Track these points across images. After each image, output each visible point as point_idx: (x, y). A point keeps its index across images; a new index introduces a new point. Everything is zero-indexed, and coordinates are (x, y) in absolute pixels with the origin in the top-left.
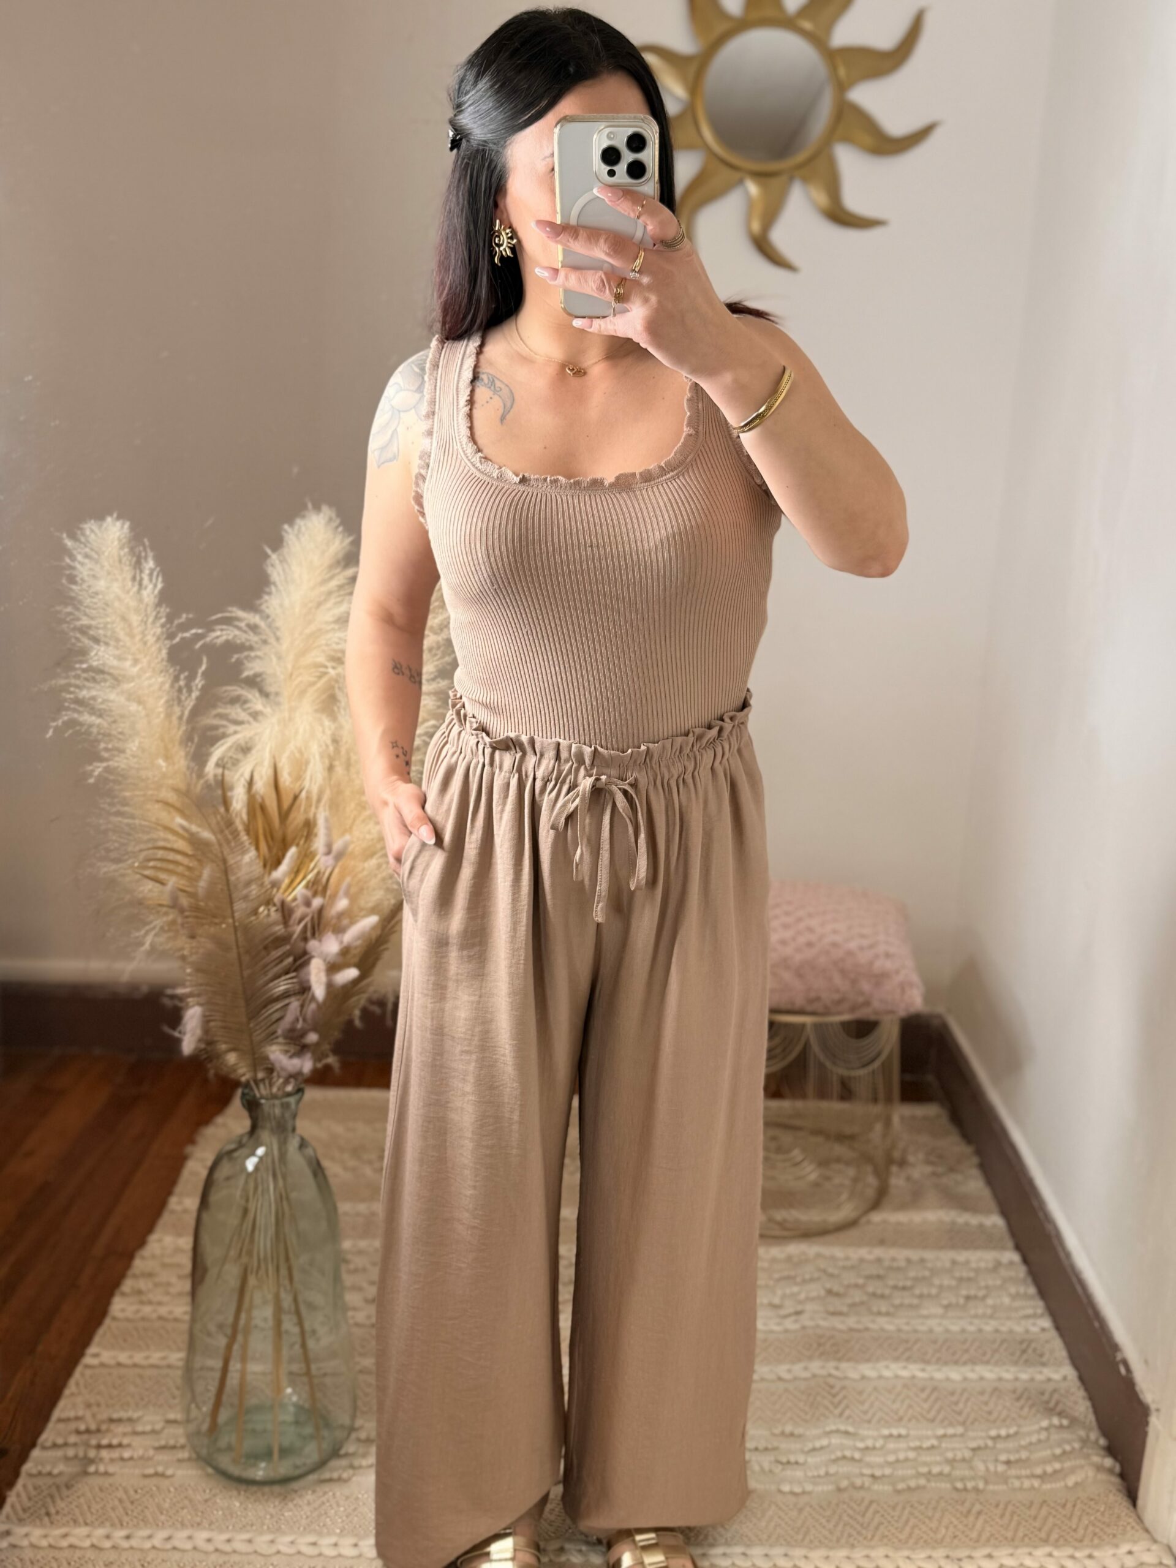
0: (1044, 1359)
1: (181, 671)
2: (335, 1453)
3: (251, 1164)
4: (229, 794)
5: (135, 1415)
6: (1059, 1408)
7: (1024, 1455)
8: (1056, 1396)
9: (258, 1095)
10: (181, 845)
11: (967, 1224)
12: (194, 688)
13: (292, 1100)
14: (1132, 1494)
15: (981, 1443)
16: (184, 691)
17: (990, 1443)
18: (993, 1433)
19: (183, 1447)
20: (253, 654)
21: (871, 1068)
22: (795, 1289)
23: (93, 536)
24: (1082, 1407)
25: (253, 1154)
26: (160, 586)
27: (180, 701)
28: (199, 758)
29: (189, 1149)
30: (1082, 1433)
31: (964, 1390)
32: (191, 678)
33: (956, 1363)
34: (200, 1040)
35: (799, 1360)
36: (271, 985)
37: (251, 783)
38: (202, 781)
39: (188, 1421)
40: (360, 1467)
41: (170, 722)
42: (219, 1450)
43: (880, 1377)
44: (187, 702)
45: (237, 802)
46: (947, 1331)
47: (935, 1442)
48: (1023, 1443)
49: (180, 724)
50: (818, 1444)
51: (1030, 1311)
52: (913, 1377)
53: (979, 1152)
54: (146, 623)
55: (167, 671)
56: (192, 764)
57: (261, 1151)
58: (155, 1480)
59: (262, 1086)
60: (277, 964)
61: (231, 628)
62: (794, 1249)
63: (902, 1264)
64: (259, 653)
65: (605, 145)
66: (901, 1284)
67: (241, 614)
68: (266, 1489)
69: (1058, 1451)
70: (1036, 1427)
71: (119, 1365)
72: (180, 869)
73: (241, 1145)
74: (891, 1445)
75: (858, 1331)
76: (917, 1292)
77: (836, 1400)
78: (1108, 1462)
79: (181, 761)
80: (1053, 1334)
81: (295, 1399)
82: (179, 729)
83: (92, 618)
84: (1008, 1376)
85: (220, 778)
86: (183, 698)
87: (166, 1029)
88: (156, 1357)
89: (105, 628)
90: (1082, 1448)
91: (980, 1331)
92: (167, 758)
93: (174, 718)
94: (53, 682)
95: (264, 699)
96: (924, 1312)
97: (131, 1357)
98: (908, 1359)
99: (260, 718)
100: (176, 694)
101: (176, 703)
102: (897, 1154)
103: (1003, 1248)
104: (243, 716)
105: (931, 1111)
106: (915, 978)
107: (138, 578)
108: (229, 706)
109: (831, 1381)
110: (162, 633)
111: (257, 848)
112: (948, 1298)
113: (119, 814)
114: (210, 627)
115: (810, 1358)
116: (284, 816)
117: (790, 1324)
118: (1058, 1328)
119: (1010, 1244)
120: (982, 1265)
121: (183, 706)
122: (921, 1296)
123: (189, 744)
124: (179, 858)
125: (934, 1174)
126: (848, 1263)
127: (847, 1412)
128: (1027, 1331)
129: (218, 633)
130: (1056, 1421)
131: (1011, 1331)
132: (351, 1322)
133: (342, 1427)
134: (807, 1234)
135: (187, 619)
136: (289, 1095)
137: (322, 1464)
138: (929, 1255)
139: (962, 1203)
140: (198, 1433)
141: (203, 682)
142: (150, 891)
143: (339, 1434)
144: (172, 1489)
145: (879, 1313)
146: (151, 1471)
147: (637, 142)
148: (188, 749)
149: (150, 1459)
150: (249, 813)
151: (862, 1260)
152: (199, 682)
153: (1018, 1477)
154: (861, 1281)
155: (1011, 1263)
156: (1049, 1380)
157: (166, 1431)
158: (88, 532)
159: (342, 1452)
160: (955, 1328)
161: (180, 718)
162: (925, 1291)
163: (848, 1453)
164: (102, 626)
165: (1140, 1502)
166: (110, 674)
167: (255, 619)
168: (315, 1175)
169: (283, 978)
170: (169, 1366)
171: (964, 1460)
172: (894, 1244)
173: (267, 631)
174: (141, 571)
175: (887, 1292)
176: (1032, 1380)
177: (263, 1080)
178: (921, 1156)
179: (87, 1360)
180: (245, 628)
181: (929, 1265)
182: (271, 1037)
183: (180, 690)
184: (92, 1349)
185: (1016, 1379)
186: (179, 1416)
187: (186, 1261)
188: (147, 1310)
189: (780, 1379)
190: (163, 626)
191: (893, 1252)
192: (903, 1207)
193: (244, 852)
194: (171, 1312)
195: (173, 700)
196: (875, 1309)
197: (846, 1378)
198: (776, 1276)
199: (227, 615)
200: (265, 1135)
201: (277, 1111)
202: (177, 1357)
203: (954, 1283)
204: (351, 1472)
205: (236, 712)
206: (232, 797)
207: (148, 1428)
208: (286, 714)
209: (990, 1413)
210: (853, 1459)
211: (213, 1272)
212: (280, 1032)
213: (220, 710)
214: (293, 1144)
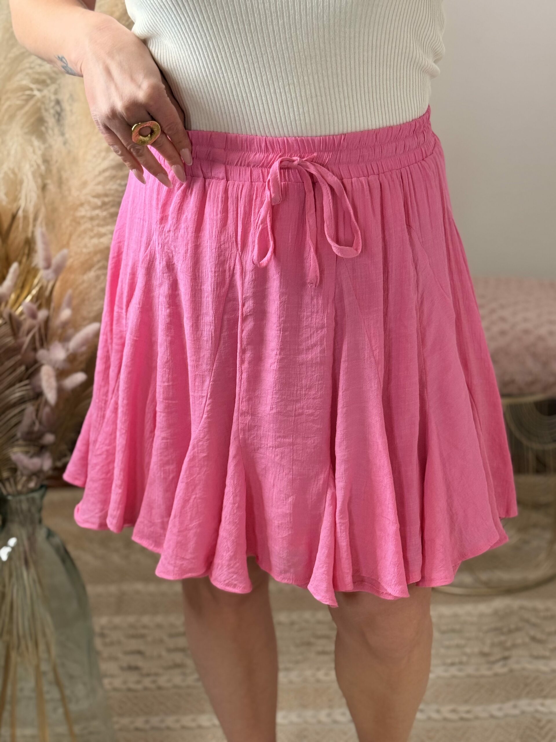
35: (508, 699)
36: (8, 391)
57: (12, 542)
60: (11, 373)
62: (500, 603)
77: (543, 732)
109: (538, 716)
115: (518, 697)
116: (5, 235)
117: (499, 668)
126: (549, 614)
132: (108, 687)
134: (511, 590)
136: (33, 491)
168: (63, 561)
169: (18, 385)
177: (8, 479)
182: (11, 440)
189: (492, 717)
197: (551, 713)
198: (485, 628)
200: (15, 527)
201: (25, 506)
212: (19, 435)
214: (41, 534)
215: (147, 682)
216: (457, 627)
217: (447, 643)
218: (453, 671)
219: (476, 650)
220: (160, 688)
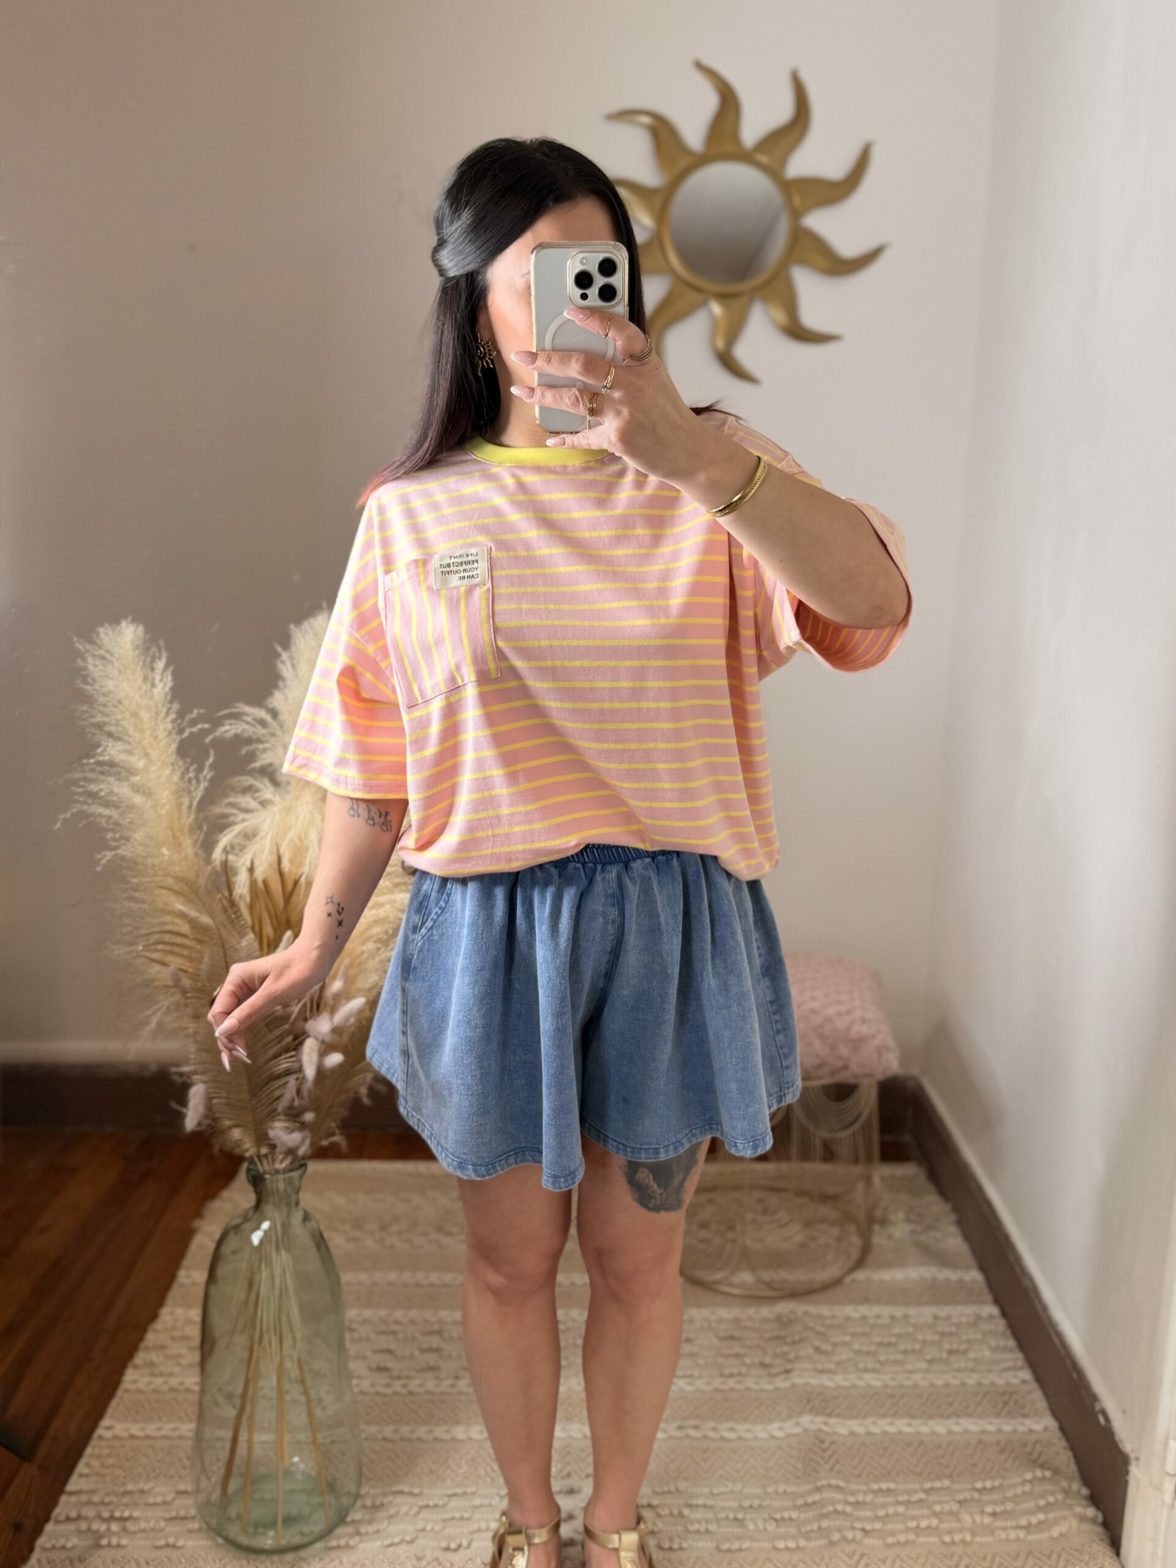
0: (1026, 1411)
1: (191, 764)
2: (341, 1520)
3: (256, 1238)
4: (234, 879)
5: (147, 1487)
6: (1041, 1461)
7: (1009, 1506)
8: (1038, 1448)
9: (261, 1170)
10: (184, 928)
11: (947, 1280)
12: (202, 779)
13: (295, 1174)
14: (1115, 1543)
15: (967, 1495)
16: (194, 782)
17: (976, 1495)
18: (979, 1485)
19: (193, 1518)
20: (261, 746)
21: (851, 1130)
22: (786, 1349)
23: (106, 640)
24: (1064, 1457)
25: (258, 1228)
26: (170, 684)
27: (190, 792)
28: (208, 846)
29: (196, 1223)
30: (1065, 1484)
31: (950, 1443)
32: (200, 769)
33: (941, 1416)
34: (206, 1117)
35: (790, 1417)
36: (274, 1062)
37: (251, 870)
38: (209, 868)
39: (198, 1491)
40: (367, 1533)
41: (180, 812)
42: (229, 1519)
43: (869, 1433)
44: (196, 793)
45: (240, 887)
46: (932, 1385)
47: (922, 1496)
48: (1008, 1494)
49: (189, 814)
50: (810, 1500)
51: (1010, 1364)
52: (900, 1432)
53: (955, 1209)
54: (156, 719)
55: (177, 764)
56: (200, 852)
57: (266, 1225)
58: (167, 1552)
59: (265, 1162)
60: (279, 1042)
61: (239, 723)
62: (783, 1308)
63: (887, 1321)
64: (267, 746)
65: (578, 269)
66: (886, 1340)
67: (247, 709)
68: (275, 1558)
69: (1042, 1503)
70: (1020, 1479)
71: (132, 1437)
72: (186, 951)
73: (246, 1219)
74: (881, 1500)
75: (846, 1388)
76: (902, 1347)
77: (826, 1455)
78: (1091, 1512)
79: (189, 847)
80: (1034, 1385)
81: (302, 1466)
82: (188, 817)
83: (107, 715)
84: (991, 1428)
85: (225, 863)
86: (192, 789)
87: (175, 1106)
88: (167, 1428)
89: (117, 725)
90: (1064, 1499)
91: (964, 1384)
92: (177, 845)
93: (184, 809)
94: (69, 776)
95: (275, 788)
96: (909, 1367)
97: (143, 1429)
98: (895, 1415)
99: (268, 806)
100: (185, 785)
101: (185, 792)
102: (878, 1213)
103: (983, 1302)
104: (253, 804)
105: (908, 1170)
106: (891, 1042)
107: (150, 677)
108: (240, 795)
109: (821, 1436)
110: (173, 728)
112: (931, 1353)
113: (131, 899)
114: (218, 723)
115: (801, 1413)
116: (288, 897)
117: (782, 1383)
118: (1038, 1379)
119: (989, 1298)
120: (964, 1319)
121: (192, 797)
122: (905, 1352)
123: (198, 832)
124: (185, 941)
125: (913, 1232)
126: (835, 1322)
127: (838, 1467)
128: (1008, 1384)
129: (227, 727)
130: (1039, 1473)
131: (993, 1384)
132: (356, 1390)
133: (348, 1494)
134: (796, 1294)
135: (196, 714)
136: (291, 1170)
137: (328, 1532)
138: (912, 1311)
139: (940, 1258)
140: (208, 1503)
141: (212, 774)
142: (158, 972)
143: (345, 1501)
144: (183, 1560)
145: (866, 1370)
146: (162, 1542)
147: (608, 267)
148: (196, 837)
149: (161, 1530)
150: (251, 895)
151: (848, 1318)
152: (207, 773)
153: (1004, 1529)
154: (847, 1339)
155: (991, 1317)
156: (1031, 1431)
157: (177, 1502)
158: (102, 635)
159: (349, 1519)
160: (939, 1382)
161: (190, 807)
162: (910, 1347)
163: (840, 1507)
164: (113, 722)
165: (1123, 1551)
166: (123, 768)
167: (261, 713)
168: (318, 1248)
169: (285, 1055)
170: (181, 1437)
171: (951, 1513)
172: (878, 1301)
173: (274, 724)
174: (153, 669)
175: (873, 1348)
176: (1015, 1431)
177: (266, 1156)
178: (901, 1215)
179: (100, 1431)
180: (252, 722)
181: (912, 1321)
182: (273, 1114)
184: (106, 1422)
185: (1000, 1431)
186: (189, 1487)
187: (195, 1332)
188: (159, 1381)
189: (772, 1437)
190: (173, 721)
191: (877, 1309)
192: (887, 1265)
193: (242, 935)
194: (181, 1383)
195: (182, 790)
197: (835, 1433)
198: (767, 1335)
199: (234, 710)
200: (268, 1209)
201: (281, 1186)
202: (187, 1428)
203: (936, 1338)
204: (357, 1538)
205: (246, 801)
206: (235, 882)
207: (159, 1499)
208: (290, 803)
209: (975, 1465)
210: (844, 1513)
211: (221, 1343)
212: (280, 1109)
213: (231, 800)
214: (298, 1216)
215: (397, 1386)
216: (737, 1334)
217: (725, 1351)
218: (732, 1383)
219: (757, 1361)
220: (411, 1393)
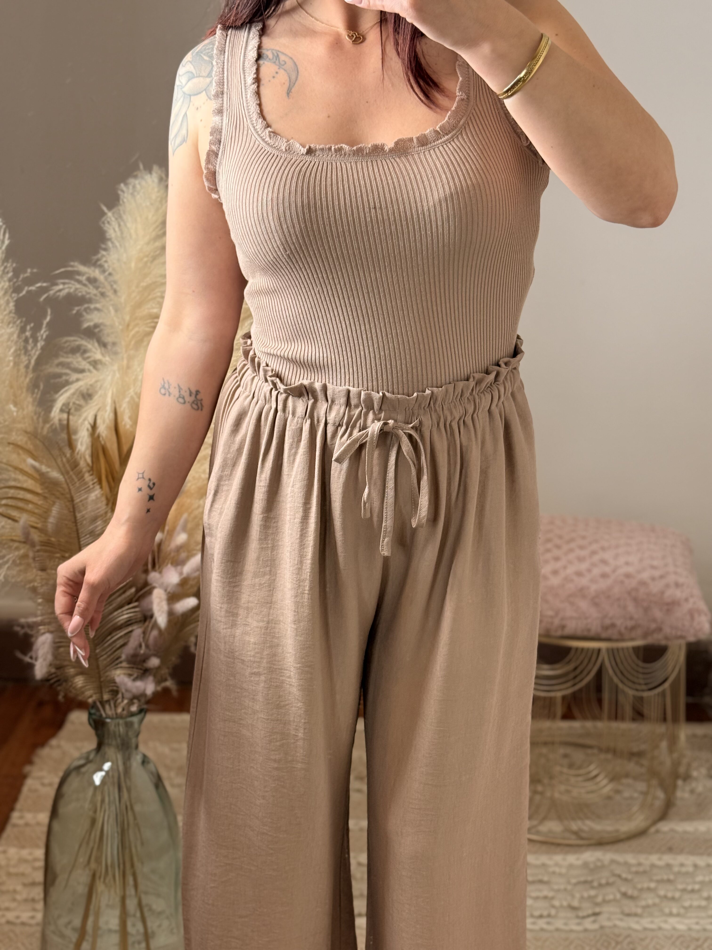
1: (28, 323)
3: (98, 778)
4: (74, 437)
9: (104, 715)
10: (29, 484)
12: (40, 338)
13: (136, 720)
16: (31, 341)
20: (92, 306)
21: (660, 690)
22: (593, 893)
25: (99, 769)
26: (7, 242)
27: (26, 351)
32: (37, 329)
34: (50, 665)
36: (116, 613)
37: (94, 427)
41: (19, 370)
44: (34, 351)
45: (81, 444)
49: (27, 373)
55: (14, 323)
56: (39, 410)
57: (107, 766)
59: (107, 707)
60: (120, 595)
61: (73, 282)
62: (590, 855)
63: (691, 869)
64: (98, 306)
66: (690, 888)
67: (81, 268)
72: (30, 507)
73: (87, 761)
75: (652, 930)
76: (705, 894)
79: (28, 405)
82: (26, 377)
85: (65, 422)
86: (29, 348)
92: (16, 404)
93: (22, 366)
95: (103, 349)
99: (99, 366)
100: (22, 344)
101: (23, 352)
102: (682, 770)
104: (84, 364)
105: (709, 729)
106: (702, 606)
108: (70, 355)
110: (9, 286)
111: (101, 488)
114: (53, 281)
121: (30, 355)
123: (36, 391)
124: (29, 496)
126: (641, 869)
129: (61, 287)
134: (601, 843)
135: (32, 273)
136: (132, 714)
141: (47, 333)
142: (3, 527)
145: (671, 914)
148: (35, 396)
150: (92, 456)
151: (653, 866)
152: (43, 333)
154: (653, 885)
161: (27, 367)
168: (157, 788)
169: (127, 607)
172: (681, 851)
173: (106, 284)
175: (677, 895)
177: (108, 701)
178: (703, 771)
180: (85, 282)
182: (115, 662)
183: (26, 341)
190: (10, 280)
191: (681, 858)
192: (689, 818)
193: (89, 491)
195: (20, 350)
196: (667, 910)
198: (574, 881)
199: (70, 269)
200: (110, 751)
201: (121, 730)
205: (77, 361)
206: (77, 440)
208: (125, 362)
212: (123, 657)
213: (61, 359)
214: (136, 760)
216: (545, 878)
219: (565, 903)
